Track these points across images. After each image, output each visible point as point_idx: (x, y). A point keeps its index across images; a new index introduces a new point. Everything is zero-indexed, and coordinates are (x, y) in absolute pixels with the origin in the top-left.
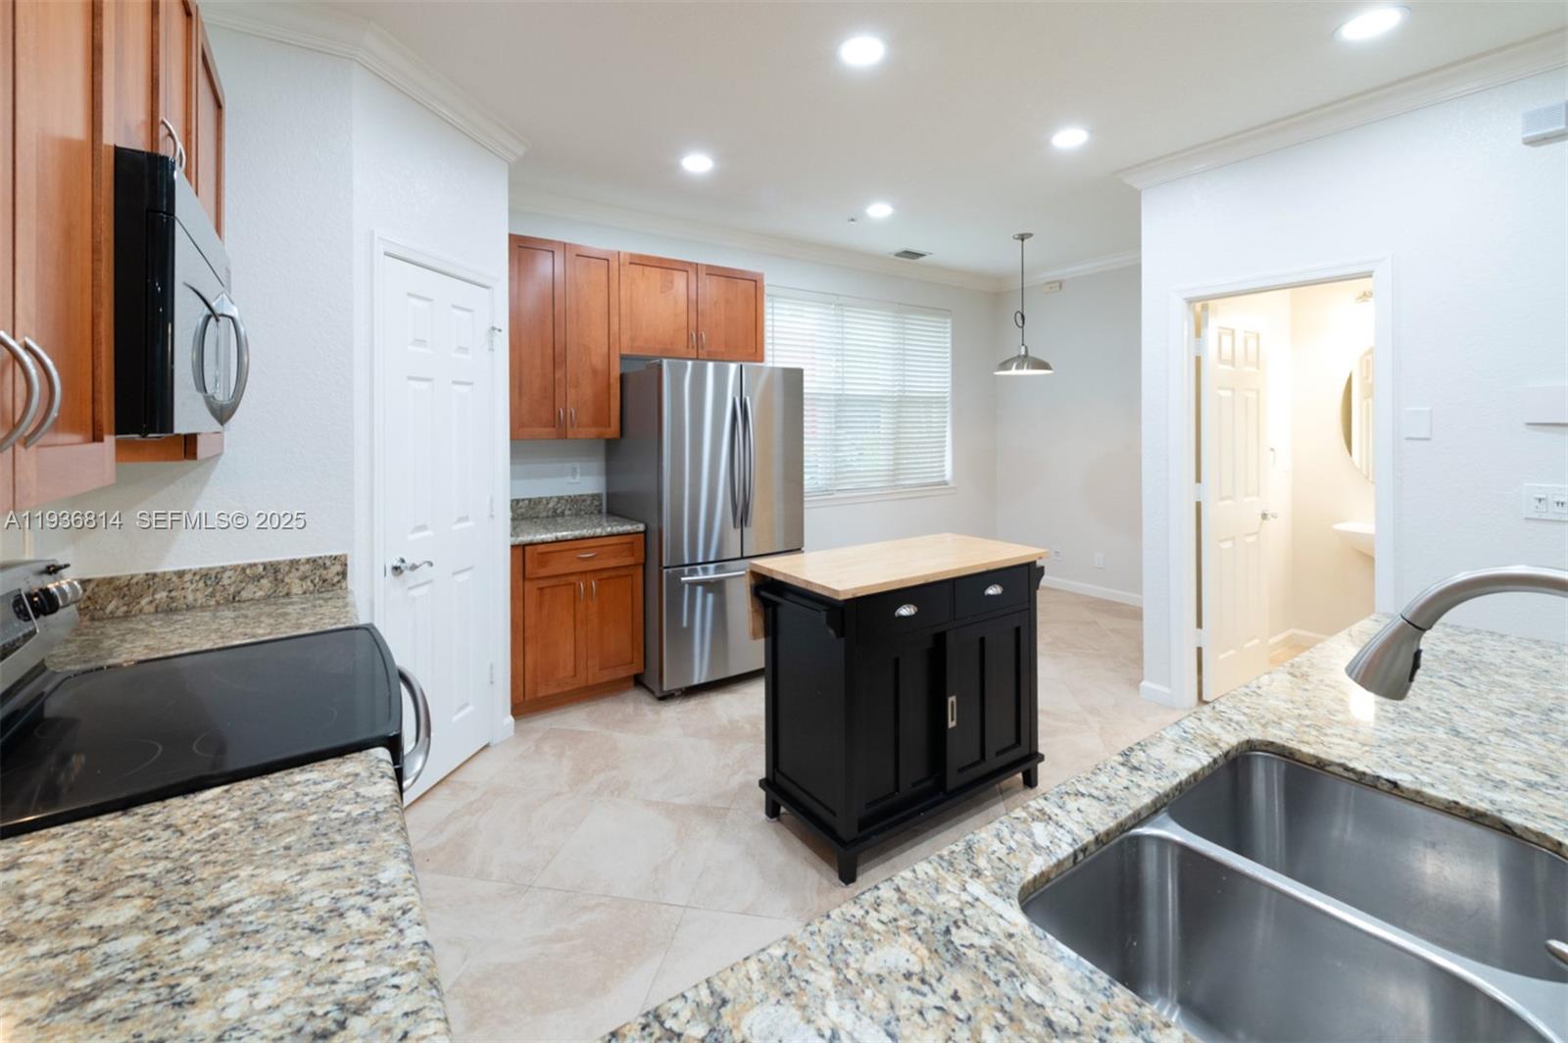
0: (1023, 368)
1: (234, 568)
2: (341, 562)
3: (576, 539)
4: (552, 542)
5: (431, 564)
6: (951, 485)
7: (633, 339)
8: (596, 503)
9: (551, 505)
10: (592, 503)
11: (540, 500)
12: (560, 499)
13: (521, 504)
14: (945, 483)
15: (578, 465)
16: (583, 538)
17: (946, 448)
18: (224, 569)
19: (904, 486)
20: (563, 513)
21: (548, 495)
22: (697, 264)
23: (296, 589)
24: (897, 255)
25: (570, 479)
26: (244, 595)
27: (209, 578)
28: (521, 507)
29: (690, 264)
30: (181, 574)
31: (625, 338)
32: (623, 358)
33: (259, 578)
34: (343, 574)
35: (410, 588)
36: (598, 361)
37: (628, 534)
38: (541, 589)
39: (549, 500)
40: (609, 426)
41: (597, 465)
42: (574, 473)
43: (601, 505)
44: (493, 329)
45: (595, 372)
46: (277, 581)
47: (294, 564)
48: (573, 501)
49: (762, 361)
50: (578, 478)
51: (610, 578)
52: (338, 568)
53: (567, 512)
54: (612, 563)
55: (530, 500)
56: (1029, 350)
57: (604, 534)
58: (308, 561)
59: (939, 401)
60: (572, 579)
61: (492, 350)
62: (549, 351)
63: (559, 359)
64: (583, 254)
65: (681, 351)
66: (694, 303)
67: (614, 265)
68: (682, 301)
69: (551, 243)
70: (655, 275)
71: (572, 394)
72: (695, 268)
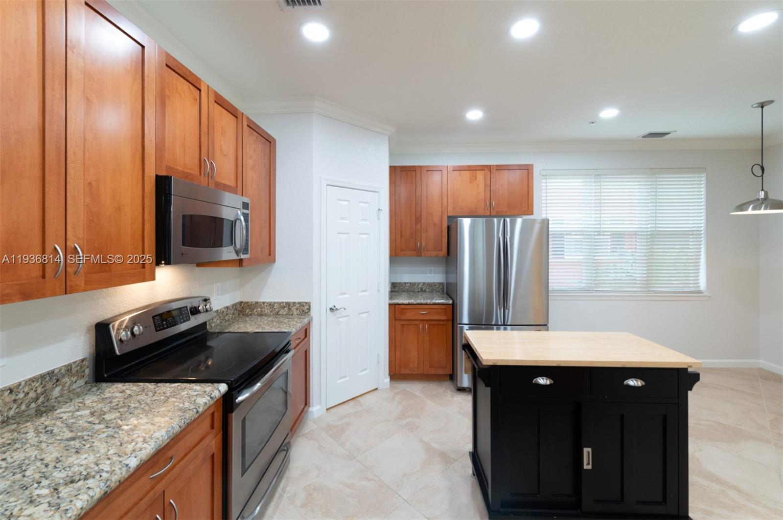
0: (761, 209)
1: (278, 303)
2: (309, 304)
3: (418, 304)
4: (407, 304)
5: (345, 309)
6: (705, 294)
7: (455, 207)
8: (441, 287)
9: (420, 286)
10: (439, 287)
11: (415, 284)
12: (424, 284)
13: (407, 285)
14: (700, 292)
15: (432, 268)
16: (421, 304)
17: (701, 267)
18: (275, 303)
19: (656, 292)
20: (425, 290)
21: (419, 281)
22: (490, 166)
23: (295, 313)
24: (644, 137)
25: (429, 275)
26: (281, 313)
27: (271, 305)
28: (407, 286)
29: (487, 166)
30: (264, 303)
31: (450, 208)
32: (449, 217)
33: (284, 307)
34: (309, 309)
35: (338, 318)
36: (436, 220)
37: (443, 304)
38: (403, 325)
39: (419, 284)
40: (442, 251)
41: (441, 269)
42: (431, 272)
43: (443, 288)
44: (379, 209)
45: (435, 225)
46: (290, 309)
47: (294, 303)
48: (430, 285)
49: (532, 214)
50: (433, 275)
51: (435, 325)
52: (307, 307)
53: (427, 290)
54: (436, 317)
55: (411, 283)
57: (431, 303)
58: (299, 303)
59: (695, 234)
60: (417, 322)
61: (379, 219)
62: (414, 217)
63: (418, 220)
64: (430, 170)
65: (481, 211)
66: (489, 186)
67: (445, 172)
68: (482, 188)
69: (415, 166)
70: (467, 175)
71: (424, 236)
72: (489, 168)
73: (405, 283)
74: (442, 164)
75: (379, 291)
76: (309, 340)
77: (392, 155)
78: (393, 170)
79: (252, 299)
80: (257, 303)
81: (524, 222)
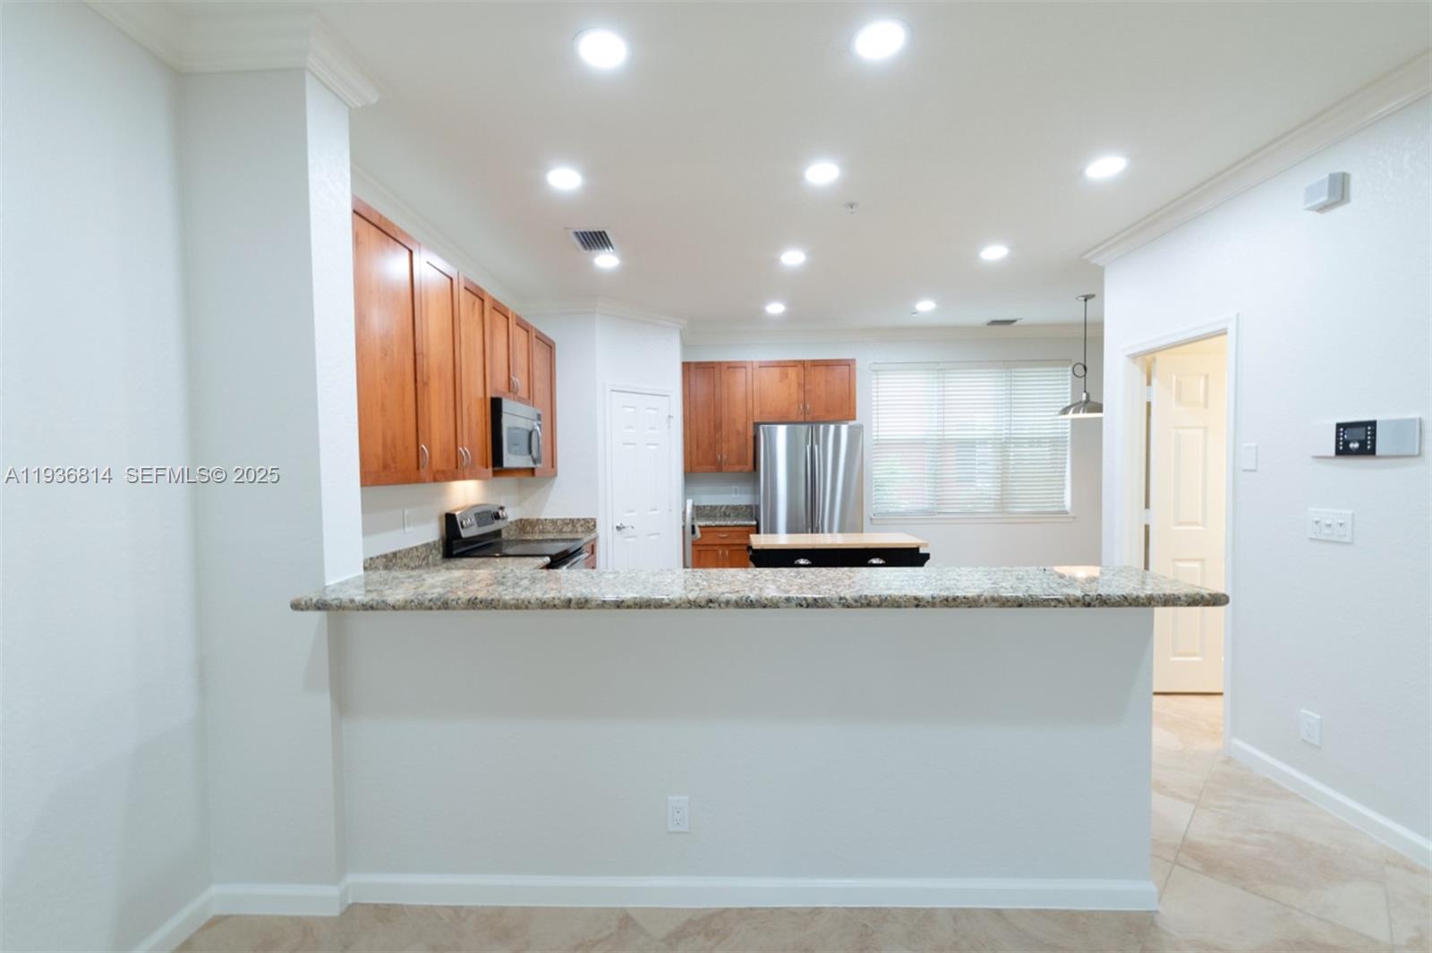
0: (1079, 412)
1: (560, 519)
2: (594, 520)
3: (716, 526)
4: (704, 527)
5: (632, 527)
6: (1071, 514)
7: (762, 412)
8: (749, 510)
9: (723, 509)
10: (746, 510)
11: (716, 507)
12: (728, 506)
14: (1065, 512)
15: (738, 488)
16: (721, 526)
17: (1066, 482)
18: (557, 520)
19: (1009, 513)
20: (729, 515)
21: (721, 504)
22: (804, 361)
23: (580, 530)
24: (988, 324)
25: (734, 496)
26: (564, 530)
27: (554, 522)
28: (706, 510)
29: (800, 361)
30: (546, 520)
31: (757, 412)
32: (754, 424)
33: (567, 524)
34: (595, 526)
35: (626, 537)
36: (740, 427)
37: (746, 526)
38: (699, 551)
39: (722, 507)
40: (747, 464)
41: (749, 488)
42: (736, 492)
43: (752, 512)
44: (670, 416)
45: (738, 433)
46: (574, 526)
47: (578, 520)
48: (735, 508)
49: (854, 419)
50: (738, 496)
51: (737, 550)
52: (593, 523)
53: (732, 515)
54: (738, 541)
55: (711, 506)
56: (1091, 395)
57: (735, 525)
58: (584, 519)
59: (1057, 441)
60: (716, 548)
61: (670, 427)
62: (712, 423)
63: (718, 427)
64: (732, 366)
65: (793, 417)
66: (802, 386)
67: (749, 370)
68: (794, 386)
69: (712, 363)
70: (776, 372)
71: (725, 447)
72: (803, 363)
73: (704, 507)
74: (747, 359)
75: (670, 510)
76: (595, 558)
77: (685, 346)
78: (686, 366)
79: (534, 516)
80: (538, 520)
81: (850, 427)
